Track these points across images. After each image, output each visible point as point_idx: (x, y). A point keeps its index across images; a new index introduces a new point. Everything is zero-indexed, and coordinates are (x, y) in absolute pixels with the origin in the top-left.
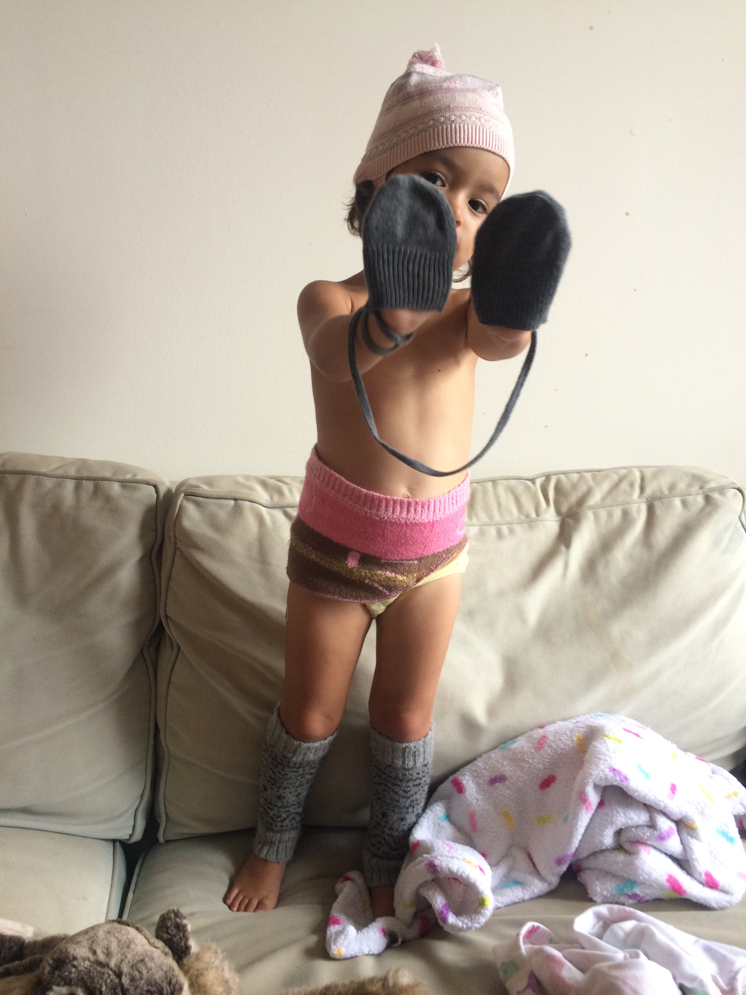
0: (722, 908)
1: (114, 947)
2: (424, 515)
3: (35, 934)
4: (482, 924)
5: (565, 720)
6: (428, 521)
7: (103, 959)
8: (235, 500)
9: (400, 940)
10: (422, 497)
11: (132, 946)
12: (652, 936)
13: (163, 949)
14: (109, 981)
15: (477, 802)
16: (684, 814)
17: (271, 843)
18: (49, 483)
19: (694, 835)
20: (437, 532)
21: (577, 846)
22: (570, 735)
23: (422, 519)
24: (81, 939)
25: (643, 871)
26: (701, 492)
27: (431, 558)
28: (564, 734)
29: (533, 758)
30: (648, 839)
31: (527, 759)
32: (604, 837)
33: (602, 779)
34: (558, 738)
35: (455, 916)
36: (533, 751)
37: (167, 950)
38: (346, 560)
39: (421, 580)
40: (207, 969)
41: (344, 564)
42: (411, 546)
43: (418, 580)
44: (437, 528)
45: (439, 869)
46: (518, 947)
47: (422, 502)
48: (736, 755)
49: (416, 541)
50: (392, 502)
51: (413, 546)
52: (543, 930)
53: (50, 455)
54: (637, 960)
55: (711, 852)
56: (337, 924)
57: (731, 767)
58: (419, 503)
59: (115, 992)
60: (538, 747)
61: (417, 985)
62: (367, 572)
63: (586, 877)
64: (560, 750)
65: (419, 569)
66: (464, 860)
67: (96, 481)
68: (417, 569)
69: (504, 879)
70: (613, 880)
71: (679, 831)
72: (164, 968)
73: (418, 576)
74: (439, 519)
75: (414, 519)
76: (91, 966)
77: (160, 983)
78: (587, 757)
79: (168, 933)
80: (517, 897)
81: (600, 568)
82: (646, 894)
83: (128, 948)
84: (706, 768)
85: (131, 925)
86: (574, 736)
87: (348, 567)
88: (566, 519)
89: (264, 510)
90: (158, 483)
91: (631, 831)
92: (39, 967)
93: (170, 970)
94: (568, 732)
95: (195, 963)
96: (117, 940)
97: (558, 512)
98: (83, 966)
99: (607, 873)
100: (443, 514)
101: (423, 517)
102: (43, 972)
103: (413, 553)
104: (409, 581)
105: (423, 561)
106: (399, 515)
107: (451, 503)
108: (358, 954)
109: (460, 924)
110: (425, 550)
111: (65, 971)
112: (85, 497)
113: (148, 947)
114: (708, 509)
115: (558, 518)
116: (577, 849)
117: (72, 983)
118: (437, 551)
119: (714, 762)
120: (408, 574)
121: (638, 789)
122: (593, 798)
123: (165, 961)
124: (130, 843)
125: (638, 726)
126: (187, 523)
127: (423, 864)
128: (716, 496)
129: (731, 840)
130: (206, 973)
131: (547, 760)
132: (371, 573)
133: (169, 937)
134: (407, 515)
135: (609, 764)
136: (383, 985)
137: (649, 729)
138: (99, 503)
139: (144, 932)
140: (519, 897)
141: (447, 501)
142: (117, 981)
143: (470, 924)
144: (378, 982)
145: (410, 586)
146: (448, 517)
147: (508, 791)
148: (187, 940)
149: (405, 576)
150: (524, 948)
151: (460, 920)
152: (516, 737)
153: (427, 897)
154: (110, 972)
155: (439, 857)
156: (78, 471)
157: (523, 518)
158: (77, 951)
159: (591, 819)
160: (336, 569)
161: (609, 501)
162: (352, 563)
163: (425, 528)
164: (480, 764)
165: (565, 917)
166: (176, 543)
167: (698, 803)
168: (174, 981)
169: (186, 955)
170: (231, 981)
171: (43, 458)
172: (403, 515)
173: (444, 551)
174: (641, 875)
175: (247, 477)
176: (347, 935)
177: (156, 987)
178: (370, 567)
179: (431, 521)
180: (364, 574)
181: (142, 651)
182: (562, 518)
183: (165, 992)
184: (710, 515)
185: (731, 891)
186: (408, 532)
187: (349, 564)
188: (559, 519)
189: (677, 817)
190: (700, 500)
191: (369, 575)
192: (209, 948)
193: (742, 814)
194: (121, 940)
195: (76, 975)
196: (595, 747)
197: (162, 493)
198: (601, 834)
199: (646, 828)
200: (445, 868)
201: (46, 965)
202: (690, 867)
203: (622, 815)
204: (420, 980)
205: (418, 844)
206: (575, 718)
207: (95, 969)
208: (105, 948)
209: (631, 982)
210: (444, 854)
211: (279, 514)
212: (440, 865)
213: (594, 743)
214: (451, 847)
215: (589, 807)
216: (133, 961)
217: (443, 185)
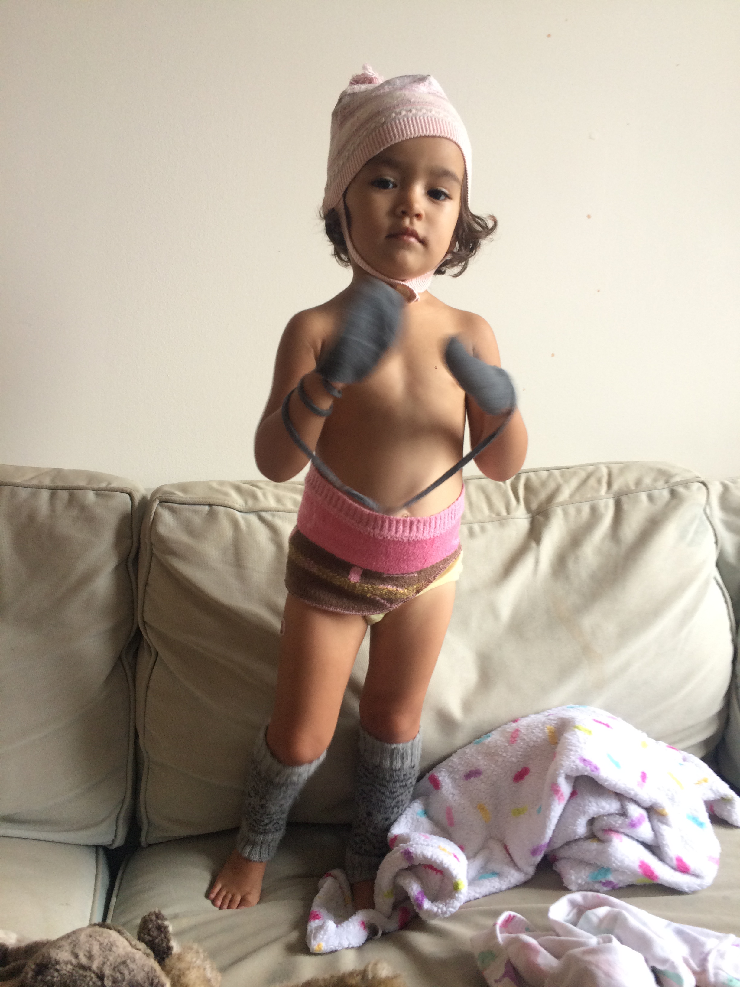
0: (694, 892)
1: (96, 950)
3: (19, 940)
4: (457, 909)
5: (537, 713)
6: (429, 537)
7: (85, 962)
8: (210, 505)
9: (380, 933)
10: (423, 515)
11: (114, 949)
12: (624, 920)
13: (145, 950)
14: (91, 983)
15: (453, 797)
16: (653, 800)
17: (254, 844)
18: (24, 493)
19: (665, 822)
20: (436, 546)
21: (550, 836)
22: (542, 728)
23: (424, 536)
24: (63, 943)
25: (616, 859)
26: (666, 486)
27: (429, 569)
28: (536, 727)
29: (506, 752)
30: (619, 827)
31: (500, 753)
32: (576, 826)
33: (574, 770)
34: (530, 731)
35: (430, 902)
36: (507, 744)
37: (149, 951)
38: (349, 575)
39: (420, 592)
40: (189, 969)
41: (346, 579)
42: (413, 561)
43: (418, 592)
44: (437, 542)
45: (414, 856)
46: (494, 936)
47: (424, 521)
48: (706, 743)
49: (418, 556)
50: (395, 522)
51: (414, 562)
52: (519, 918)
54: (610, 944)
55: (682, 837)
56: (317, 918)
57: (702, 754)
58: (420, 521)
60: (511, 741)
61: (396, 977)
62: (370, 586)
63: (562, 867)
64: (532, 743)
65: (419, 581)
66: (439, 847)
67: (71, 491)
68: (417, 581)
69: (481, 871)
70: (587, 868)
71: (650, 818)
72: (146, 969)
73: (417, 588)
74: (440, 534)
75: (416, 537)
76: (73, 970)
78: (559, 749)
79: (149, 935)
80: (494, 887)
81: (571, 564)
82: (620, 881)
83: (110, 951)
84: (678, 755)
85: (113, 928)
86: (546, 729)
87: (351, 582)
88: (536, 516)
89: (238, 514)
90: (132, 491)
91: (603, 820)
92: (23, 973)
93: (152, 971)
94: (540, 725)
95: (177, 964)
96: (99, 944)
97: (528, 509)
98: (66, 971)
99: (581, 861)
100: (443, 529)
102: (26, 977)
103: (414, 567)
104: (410, 593)
105: (422, 573)
106: (401, 533)
107: (450, 518)
108: (337, 948)
109: (435, 909)
110: (426, 564)
111: (48, 976)
112: (60, 505)
113: (130, 949)
114: (674, 502)
115: (529, 515)
116: (551, 839)
118: (435, 563)
119: (685, 750)
120: (408, 587)
121: (608, 779)
122: (565, 788)
123: (147, 962)
124: (111, 848)
125: (609, 717)
126: (162, 530)
127: (398, 853)
128: (681, 490)
129: (701, 824)
130: (187, 972)
131: (520, 753)
132: (373, 587)
133: (151, 938)
134: (410, 533)
135: (579, 755)
136: (363, 978)
137: (620, 719)
138: (74, 512)
139: (125, 935)
140: (496, 887)
141: (446, 517)
142: (99, 983)
143: (445, 909)
144: (357, 975)
145: (410, 598)
146: (447, 531)
147: (483, 785)
148: (168, 941)
149: (406, 588)
150: (501, 937)
151: (436, 906)
152: (489, 731)
153: (404, 886)
154: (93, 975)
155: (414, 846)
156: (53, 480)
157: (494, 516)
158: (59, 955)
159: (565, 809)
160: (338, 583)
161: (577, 497)
162: (354, 578)
163: (426, 544)
164: (455, 760)
165: (541, 906)
166: (152, 549)
167: (669, 790)
168: (156, 981)
169: (167, 956)
170: (212, 980)
171: (18, 469)
172: (406, 534)
173: (441, 562)
174: (614, 862)
175: (222, 483)
176: (327, 930)
178: (372, 582)
179: (432, 537)
180: (366, 588)
181: (120, 658)
182: (532, 515)
184: (675, 508)
185: (702, 875)
186: (411, 549)
187: (352, 579)
189: (648, 804)
190: (666, 494)
191: (371, 589)
192: (191, 948)
193: (712, 799)
194: (103, 943)
195: (59, 979)
196: (566, 738)
197: (137, 501)
198: (574, 824)
199: (617, 816)
200: (419, 855)
201: (29, 970)
202: (661, 852)
203: (594, 804)
204: (398, 972)
205: (396, 838)
206: (547, 711)
207: (77, 972)
208: (87, 951)
209: (604, 967)
210: (419, 843)
211: (253, 518)
212: (415, 852)
213: (565, 735)
214: (427, 837)
215: (561, 797)
216: (115, 963)
217: (395, 186)
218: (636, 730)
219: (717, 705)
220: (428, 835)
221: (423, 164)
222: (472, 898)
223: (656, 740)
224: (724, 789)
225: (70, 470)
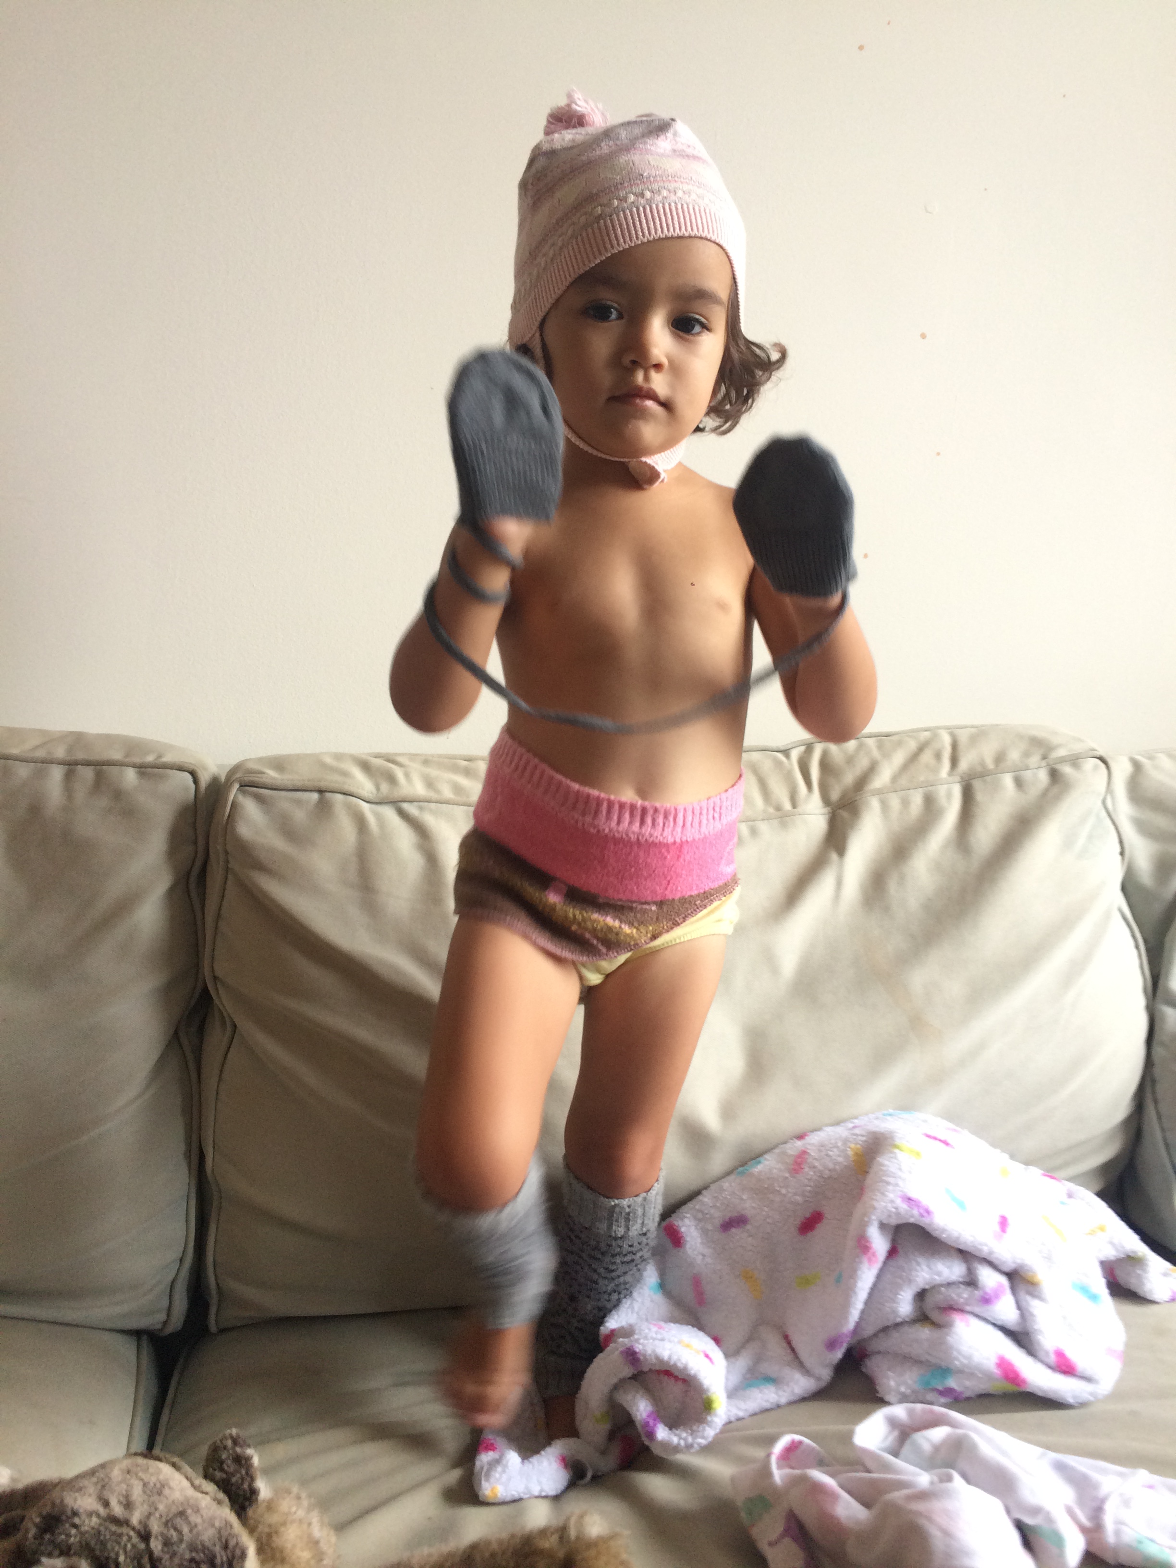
0: (1083, 1405)
1: (137, 1493)
2: (668, 831)
3: (13, 1480)
4: (710, 1439)
5: (837, 1123)
6: (672, 840)
7: (120, 1513)
8: (321, 791)
9: (589, 1475)
10: (664, 802)
11: (166, 1491)
12: (973, 1448)
13: (215, 1494)
14: (129, 1546)
15: (704, 1259)
16: (1019, 1261)
18: (23, 771)
19: (1036, 1293)
20: (687, 861)
21: (857, 1320)
22: (842, 1148)
23: (664, 836)
24: (85, 1482)
25: (959, 1352)
26: (1044, 763)
27: (677, 903)
28: (833, 1147)
29: (786, 1186)
30: (964, 1304)
31: (777, 1188)
32: (898, 1303)
33: (893, 1214)
34: (824, 1153)
35: (667, 1429)
36: (787, 1175)
37: (221, 1495)
38: (546, 892)
39: (658, 938)
40: (284, 1524)
41: (542, 896)
42: (646, 879)
44: (688, 852)
45: (641, 1358)
46: (768, 1473)
47: (665, 810)
48: (1105, 1169)
49: (654, 871)
50: (617, 807)
51: (648, 880)
52: (808, 1446)
53: (24, 726)
54: (949, 1485)
55: (1065, 1318)
56: (491, 1450)
57: (1098, 1187)
58: (659, 810)
59: (139, 1563)
60: (795, 1170)
61: (613, 1536)
62: (578, 913)
63: (875, 1366)
64: (827, 1172)
65: (657, 919)
66: (680, 1342)
67: (98, 767)
68: (655, 919)
69: (748, 1376)
70: (915, 1369)
71: (1013, 1289)
72: (217, 1524)
73: (654, 930)
74: (692, 839)
75: (651, 836)
76: (100, 1525)
77: (211, 1548)
78: (869, 1181)
79: (222, 1470)
80: (767, 1401)
81: (892, 886)
82: (967, 1388)
83: (159, 1495)
84: (1059, 1188)
85: (163, 1458)
86: (848, 1149)
87: (549, 902)
88: (838, 811)
89: (365, 806)
90: (197, 768)
91: (939, 1292)
92: (20, 1529)
93: (226, 1526)
94: (840, 1144)
95: (266, 1516)
96: (141, 1484)
97: (826, 799)
98: (89, 1525)
99: (905, 1357)
100: (697, 832)
101: (665, 834)
102: (26, 1538)
103: (648, 892)
104: (640, 936)
105: (664, 907)
106: (627, 827)
107: (711, 817)
108: (522, 1495)
109: (675, 1440)
110: (669, 890)
111: (60, 1534)
112: (81, 791)
113: (191, 1492)
114: (1055, 790)
115: (826, 810)
116: (858, 1325)
117: (72, 1552)
118: (689, 893)
119: (1071, 1179)
120: (640, 926)
121: (946, 1228)
122: (880, 1244)
123: (218, 1513)
124: (163, 1334)
125: (949, 1129)
126: (244, 830)
127: (617, 1352)
128: (1067, 769)
129: (1094, 1297)
130: (282, 1529)
131: (809, 1188)
132: (583, 915)
133: (225, 1476)
134: (641, 829)
135: (901, 1191)
136: (561, 1538)
137: (968, 1132)
138: (103, 802)
139: (184, 1470)
140: (771, 1401)
142: (142, 1546)
143: (690, 1440)
144: (552, 1533)
145: (640, 945)
146: (705, 838)
147: (750, 1239)
148: (253, 1479)
149: (635, 927)
150: (778, 1475)
151: (676, 1435)
152: (761, 1155)
153: (625, 1404)
154: (132, 1533)
155: (642, 1341)
156: (70, 750)
157: (771, 810)
158: (79, 1502)
159: (879, 1277)
161: (903, 781)
164: (706, 1200)
165: (843, 1428)
166: (228, 862)
167: (1043, 1244)
168: (232, 1543)
169: (250, 1505)
170: (322, 1541)
171: (13, 732)
172: (634, 828)
173: (699, 895)
174: (957, 1359)
175: (339, 757)
176: (506, 1466)
177: (204, 1554)
178: (582, 907)
180: (571, 915)
181: (176, 1033)
182: (832, 809)
183: (218, 1561)
184: (1058, 798)
185: (1096, 1377)
186: (642, 856)
187: (550, 897)
188: (827, 812)
189: (1009, 1266)
190: (1043, 776)
191: (579, 918)
192: (288, 1492)
193: (1112, 1258)
194: (149, 1483)
195: (77, 1539)
196: (883, 1165)
197: (203, 784)
198: (894, 1300)
199: (962, 1286)
200: (650, 1355)
201: (30, 1525)
202: (1030, 1341)
203: (925, 1267)
204: (618, 1530)
205: (613, 1334)
206: (851, 1120)
207: (106, 1528)
208: (123, 1496)
209: (940, 1519)
210: (649, 1336)
211: (389, 813)
212: (643, 1352)
213: (878, 1159)
214: (660, 1328)
215: (873, 1259)
216: (167, 1515)
217: (620, 317)
218: (991, 1148)
219: (1122, 1110)
220: (662, 1324)
221: (663, 282)
222: (733, 1419)
223: (1025, 1165)
224: (1132, 1242)
225: (98, 735)
